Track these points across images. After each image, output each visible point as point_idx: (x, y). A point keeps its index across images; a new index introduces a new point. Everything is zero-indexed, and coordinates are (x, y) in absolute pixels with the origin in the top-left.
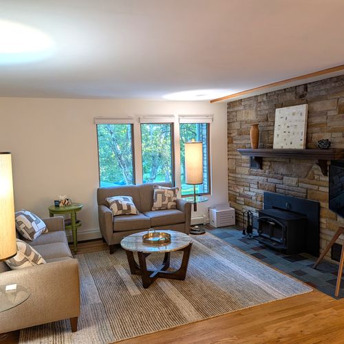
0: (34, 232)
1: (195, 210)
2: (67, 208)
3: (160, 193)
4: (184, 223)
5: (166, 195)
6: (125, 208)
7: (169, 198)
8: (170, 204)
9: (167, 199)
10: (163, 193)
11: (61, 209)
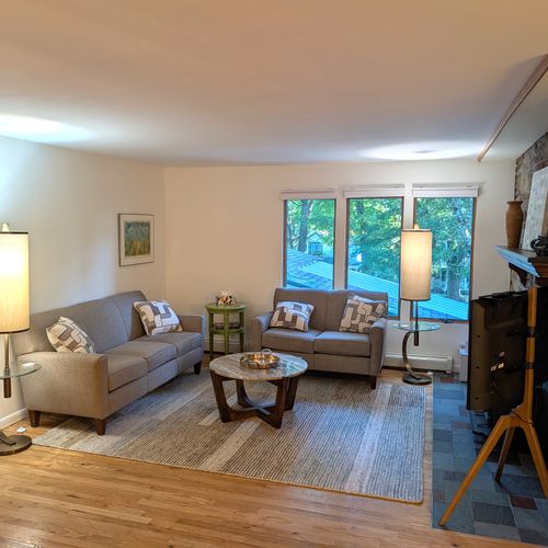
0: (155, 327)
1: (416, 343)
2: (229, 307)
3: (351, 305)
4: (369, 357)
5: (360, 311)
6: (288, 318)
7: (363, 317)
8: (362, 326)
9: (359, 316)
10: (355, 307)
11: (221, 307)
